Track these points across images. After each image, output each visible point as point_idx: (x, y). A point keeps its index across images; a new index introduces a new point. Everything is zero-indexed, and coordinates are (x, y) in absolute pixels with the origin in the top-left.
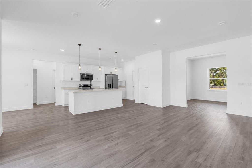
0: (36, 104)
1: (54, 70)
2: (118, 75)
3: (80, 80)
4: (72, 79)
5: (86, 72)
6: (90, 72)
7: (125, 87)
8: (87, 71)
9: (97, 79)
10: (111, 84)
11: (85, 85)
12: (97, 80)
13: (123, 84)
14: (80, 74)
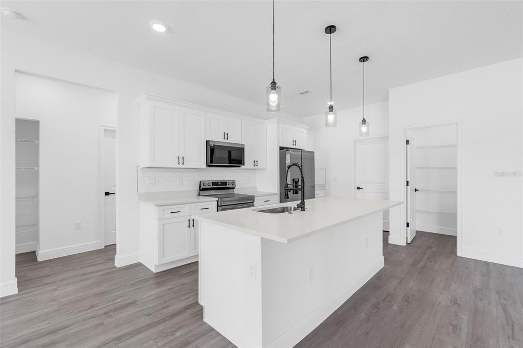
0: (36, 259)
1: (105, 130)
2: (313, 152)
3: (205, 166)
4: (181, 160)
5: (226, 137)
6: (235, 140)
7: (324, 189)
8: (226, 135)
9: (256, 163)
10: (298, 180)
12: (256, 167)
14: (207, 142)
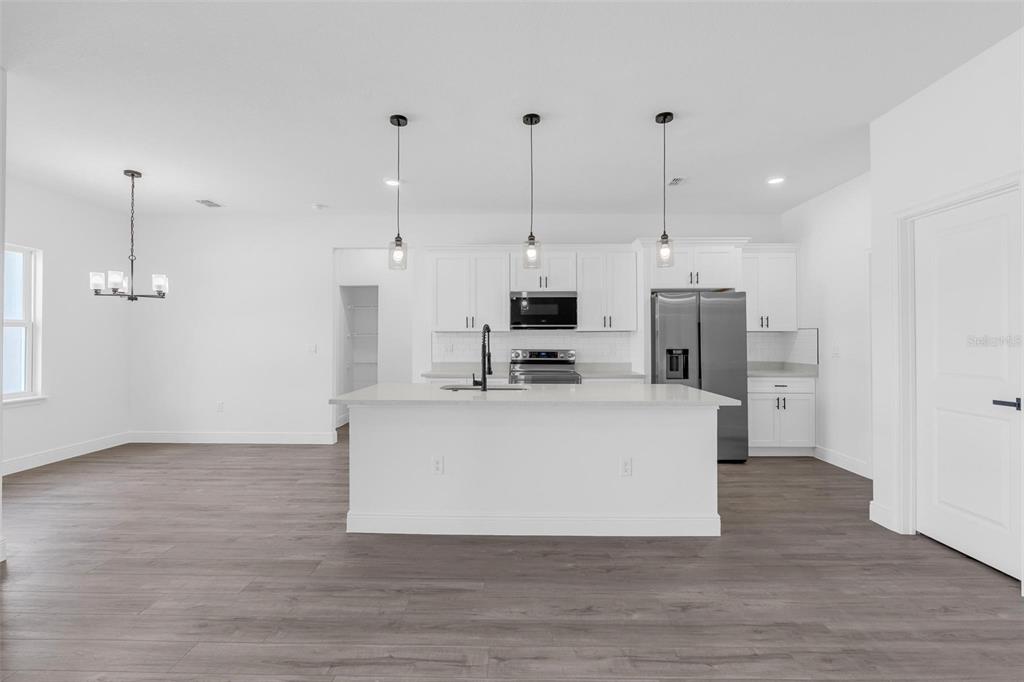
3: (510, 329)
4: (470, 322)
5: (543, 283)
7: (813, 371)
8: (545, 281)
9: (607, 321)
10: (685, 352)
11: (538, 354)
12: (608, 328)
13: (802, 354)
14: (512, 293)
